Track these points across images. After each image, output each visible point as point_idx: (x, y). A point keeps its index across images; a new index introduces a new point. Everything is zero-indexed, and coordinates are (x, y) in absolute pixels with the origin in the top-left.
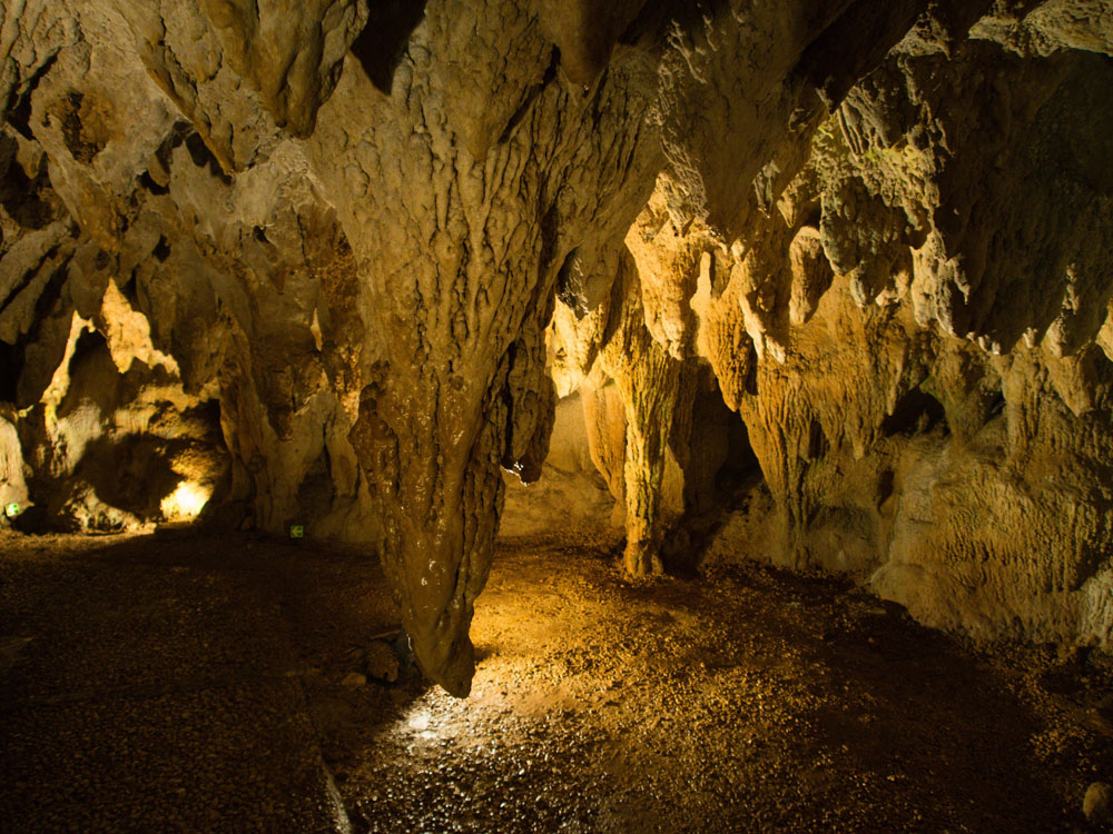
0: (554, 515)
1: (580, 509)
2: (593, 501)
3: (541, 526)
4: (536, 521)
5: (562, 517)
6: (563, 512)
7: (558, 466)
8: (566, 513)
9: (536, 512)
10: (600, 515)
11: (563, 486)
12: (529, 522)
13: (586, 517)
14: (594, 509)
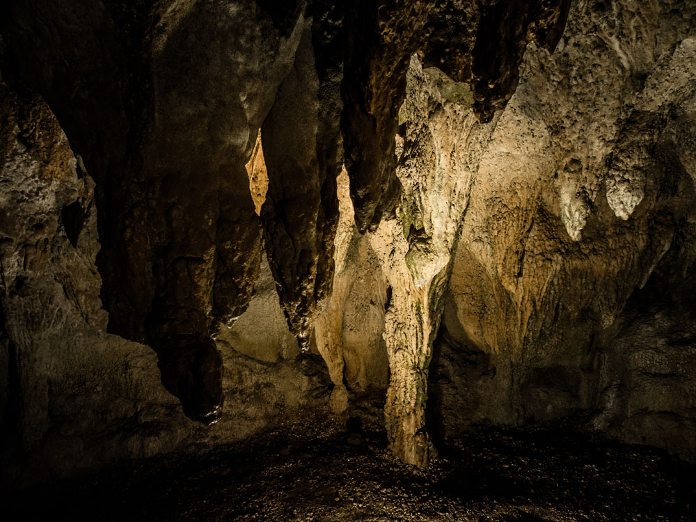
0: (270, 410)
1: (294, 399)
2: (304, 389)
3: (261, 424)
4: (254, 419)
5: (277, 411)
6: (277, 405)
7: (259, 358)
8: (280, 405)
9: (251, 410)
10: (314, 403)
11: (271, 378)
12: (248, 423)
13: (301, 407)
14: (306, 397)
